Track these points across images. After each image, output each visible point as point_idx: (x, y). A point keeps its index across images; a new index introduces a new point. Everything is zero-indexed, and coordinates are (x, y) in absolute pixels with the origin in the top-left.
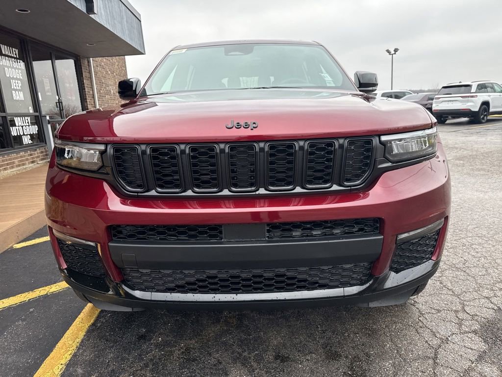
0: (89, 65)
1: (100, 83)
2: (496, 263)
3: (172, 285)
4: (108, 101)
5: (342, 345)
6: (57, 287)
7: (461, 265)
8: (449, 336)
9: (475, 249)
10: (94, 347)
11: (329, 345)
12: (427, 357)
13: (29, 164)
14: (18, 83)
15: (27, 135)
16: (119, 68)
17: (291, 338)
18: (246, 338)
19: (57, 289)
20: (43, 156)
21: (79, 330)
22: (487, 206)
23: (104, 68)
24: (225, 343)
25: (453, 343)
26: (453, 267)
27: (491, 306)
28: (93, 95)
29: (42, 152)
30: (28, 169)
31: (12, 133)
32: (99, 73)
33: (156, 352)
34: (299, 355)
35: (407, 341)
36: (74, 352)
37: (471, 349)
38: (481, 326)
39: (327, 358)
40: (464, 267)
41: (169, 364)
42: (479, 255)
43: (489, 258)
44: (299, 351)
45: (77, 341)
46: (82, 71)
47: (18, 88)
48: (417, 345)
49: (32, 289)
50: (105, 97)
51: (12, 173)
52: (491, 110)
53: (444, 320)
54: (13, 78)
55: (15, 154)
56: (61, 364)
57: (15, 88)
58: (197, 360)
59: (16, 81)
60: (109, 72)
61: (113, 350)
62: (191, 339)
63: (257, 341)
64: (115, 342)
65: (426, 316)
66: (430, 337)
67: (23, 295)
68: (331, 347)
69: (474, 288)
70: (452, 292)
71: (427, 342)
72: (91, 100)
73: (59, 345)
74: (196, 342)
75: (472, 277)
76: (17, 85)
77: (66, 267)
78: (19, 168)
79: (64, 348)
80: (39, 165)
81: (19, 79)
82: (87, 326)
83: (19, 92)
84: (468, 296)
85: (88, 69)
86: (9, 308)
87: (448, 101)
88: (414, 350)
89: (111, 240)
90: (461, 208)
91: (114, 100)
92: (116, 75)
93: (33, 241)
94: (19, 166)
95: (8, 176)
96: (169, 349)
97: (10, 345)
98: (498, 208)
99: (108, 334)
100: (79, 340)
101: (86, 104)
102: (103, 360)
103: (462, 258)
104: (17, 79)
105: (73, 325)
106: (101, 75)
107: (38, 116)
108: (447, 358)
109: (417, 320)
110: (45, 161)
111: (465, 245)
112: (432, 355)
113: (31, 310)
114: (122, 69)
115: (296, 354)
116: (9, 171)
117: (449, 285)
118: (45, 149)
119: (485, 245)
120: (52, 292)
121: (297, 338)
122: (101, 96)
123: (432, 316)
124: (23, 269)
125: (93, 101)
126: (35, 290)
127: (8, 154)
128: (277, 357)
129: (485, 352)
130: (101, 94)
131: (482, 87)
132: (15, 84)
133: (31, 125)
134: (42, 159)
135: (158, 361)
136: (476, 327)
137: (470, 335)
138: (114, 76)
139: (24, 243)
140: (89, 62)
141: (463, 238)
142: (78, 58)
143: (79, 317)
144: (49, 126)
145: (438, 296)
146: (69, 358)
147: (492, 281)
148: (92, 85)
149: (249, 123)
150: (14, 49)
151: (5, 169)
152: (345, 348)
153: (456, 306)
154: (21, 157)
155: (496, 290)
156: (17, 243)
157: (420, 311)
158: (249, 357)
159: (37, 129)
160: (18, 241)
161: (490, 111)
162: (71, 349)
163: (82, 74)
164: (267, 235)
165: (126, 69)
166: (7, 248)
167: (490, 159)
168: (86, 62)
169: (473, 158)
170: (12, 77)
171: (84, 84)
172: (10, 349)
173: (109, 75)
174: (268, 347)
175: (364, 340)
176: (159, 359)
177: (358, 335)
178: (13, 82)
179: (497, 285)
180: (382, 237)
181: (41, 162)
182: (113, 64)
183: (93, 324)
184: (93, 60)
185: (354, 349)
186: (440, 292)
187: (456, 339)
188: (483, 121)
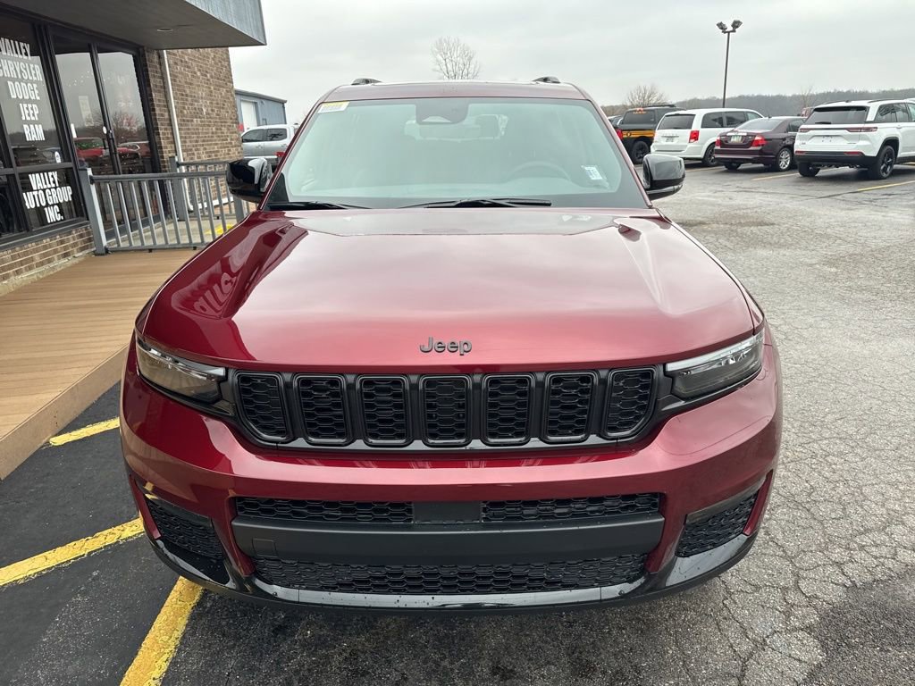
0: (161, 64)
1: (182, 96)
2: (862, 493)
3: (332, 583)
4: (198, 129)
5: (599, 649)
6: (134, 528)
7: (804, 498)
8: (768, 637)
9: (830, 465)
10: (204, 647)
11: (578, 650)
12: (729, 674)
13: (59, 259)
14: (32, 109)
15: (53, 205)
16: (216, 64)
17: (517, 634)
18: (446, 634)
19: (134, 533)
20: (84, 241)
21: (176, 615)
22: (864, 371)
23: (188, 67)
24: (413, 643)
25: (773, 649)
26: (792, 501)
27: (842, 579)
28: (170, 120)
29: (81, 236)
30: (59, 269)
31: (27, 204)
32: (180, 76)
33: (303, 658)
34: (529, 668)
35: (700, 644)
36: (171, 656)
37: (799, 660)
38: (821, 618)
39: (573, 673)
40: (808, 502)
41: (324, 680)
42: (836, 477)
43: (851, 483)
44: (530, 659)
45: (176, 636)
46: (148, 75)
47: (33, 119)
48: (715, 653)
49: (91, 532)
50: (192, 121)
51: (31, 278)
52: (901, 154)
53: (762, 606)
54: (23, 101)
55: (34, 244)
56: (154, 679)
57: (28, 118)
58: (368, 673)
59: (30, 106)
60: (199, 74)
61: (234, 654)
62: (358, 635)
63: (463, 640)
64: (237, 638)
65: (736, 597)
66: (737, 638)
67: (79, 543)
68: (581, 653)
69: (819, 545)
70: (784, 551)
71: (731, 646)
72: (166, 129)
73: (147, 642)
74: (367, 640)
75: (819, 521)
76: (31, 112)
77: (160, 536)
78: (42, 269)
79: (155, 648)
80: (76, 261)
81: (35, 102)
82: (189, 608)
83: (36, 126)
84: (808, 560)
85: (159, 70)
86: (58, 569)
87: (824, 136)
88: (710, 660)
89: (235, 517)
90: (820, 375)
91: (209, 126)
92: (212, 77)
93: (83, 430)
94: (42, 264)
95: (24, 284)
96: (324, 651)
97: (67, 642)
98: (883, 376)
99: (224, 623)
100: (178, 634)
101: (156, 137)
102: (220, 672)
103: (807, 482)
104: (29, 101)
105: (166, 604)
106: (183, 81)
107: (72, 168)
108: (761, 677)
109: (721, 604)
110: (87, 251)
111: (816, 455)
112: (738, 671)
113: (95, 574)
114: (222, 65)
115: (525, 665)
116: (25, 276)
117: (780, 536)
118: (86, 229)
119: (850, 457)
120: (126, 539)
121: (528, 635)
122: (184, 120)
123: (745, 597)
124: (73, 490)
125: (169, 132)
126: (98, 534)
127: (21, 245)
128: (495, 670)
129: (819, 667)
130: (184, 116)
131: (887, 112)
132: (27, 112)
133: (60, 187)
134: (82, 249)
135: (306, 673)
136: (813, 619)
137: (800, 634)
138: (208, 80)
139: (68, 434)
140: (160, 57)
141: (815, 441)
142: (141, 50)
143: (175, 588)
144: (93, 188)
145: (759, 559)
146: (165, 666)
147: (850, 532)
148: (167, 102)
149: (458, 344)
150: (22, 44)
151: (18, 273)
152: (603, 656)
153: (785, 579)
154: (45, 247)
155: (855, 550)
156: (56, 435)
157: (727, 588)
158: (452, 669)
159: (70, 193)
160: (58, 430)
161: (899, 156)
162: (167, 651)
163: (149, 81)
164: (484, 515)
165: (229, 65)
166: (39, 445)
167: (884, 264)
168: (156, 56)
169: (855, 259)
170: (21, 97)
171: (152, 100)
172: (68, 649)
173: (199, 78)
174: (481, 651)
175: (634, 640)
176: (309, 670)
177: (624, 632)
178: (23, 107)
179: (858, 540)
180: (663, 519)
181: (81, 254)
182: (206, 57)
183: (199, 604)
184: (168, 53)
185: (616, 658)
186: (764, 551)
187: (778, 641)
188: (884, 175)
